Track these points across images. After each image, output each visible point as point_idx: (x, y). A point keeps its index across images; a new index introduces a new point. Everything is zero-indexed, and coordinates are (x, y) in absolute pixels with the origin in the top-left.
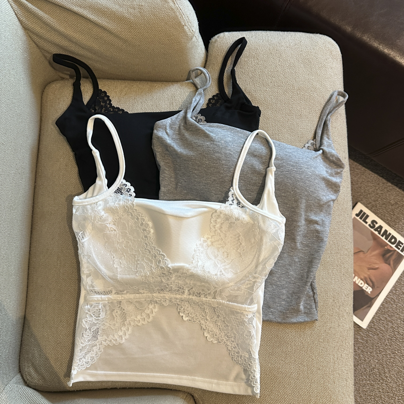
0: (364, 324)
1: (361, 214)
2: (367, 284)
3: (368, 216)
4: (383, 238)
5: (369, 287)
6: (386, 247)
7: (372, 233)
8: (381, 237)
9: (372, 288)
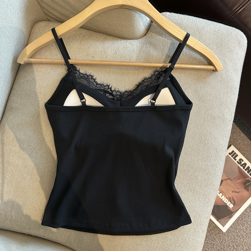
0: (224, 229)
1: (233, 154)
2: (231, 202)
3: (237, 155)
4: (246, 172)
5: (231, 204)
6: (247, 178)
7: (239, 167)
8: (245, 171)
9: (233, 205)
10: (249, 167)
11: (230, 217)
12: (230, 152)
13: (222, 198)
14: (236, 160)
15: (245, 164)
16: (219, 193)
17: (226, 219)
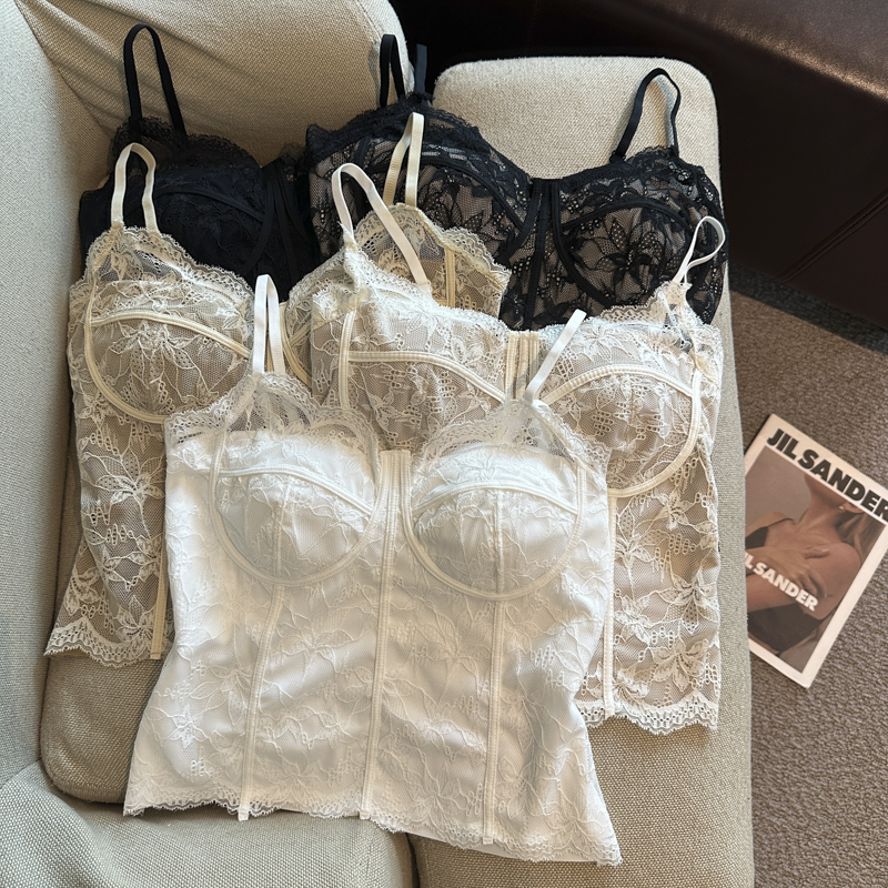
0: (805, 679)
1: (780, 439)
2: (806, 590)
3: (795, 443)
5: (811, 597)
6: (842, 508)
7: (808, 478)
8: (829, 486)
9: (817, 598)
10: (838, 472)
11: (817, 639)
12: (772, 437)
13: (776, 584)
14: (793, 457)
15: (826, 465)
16: (766, 570)
17: (803, 645)
